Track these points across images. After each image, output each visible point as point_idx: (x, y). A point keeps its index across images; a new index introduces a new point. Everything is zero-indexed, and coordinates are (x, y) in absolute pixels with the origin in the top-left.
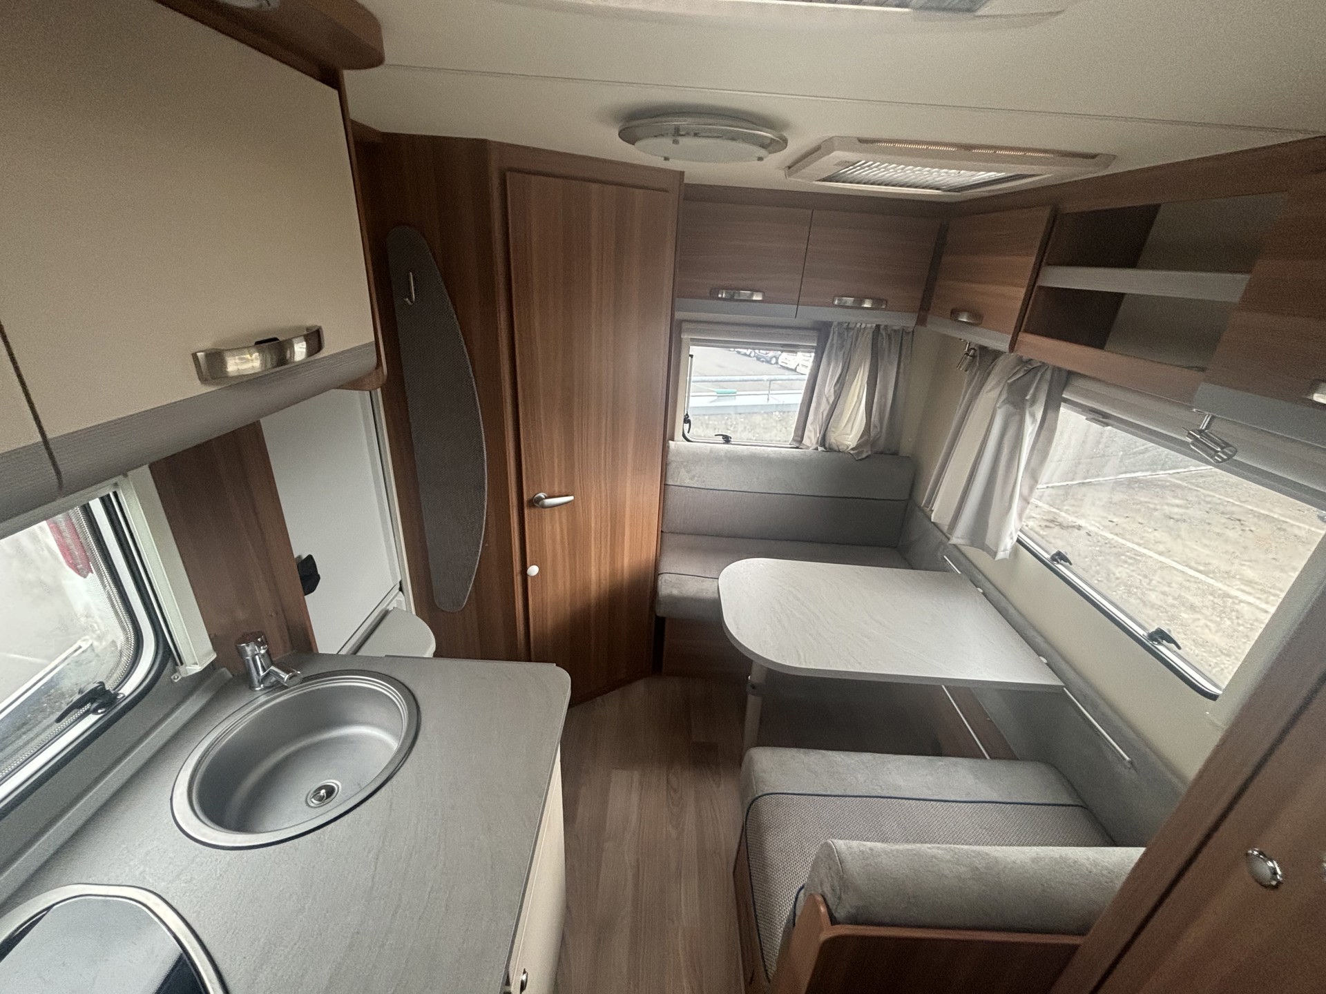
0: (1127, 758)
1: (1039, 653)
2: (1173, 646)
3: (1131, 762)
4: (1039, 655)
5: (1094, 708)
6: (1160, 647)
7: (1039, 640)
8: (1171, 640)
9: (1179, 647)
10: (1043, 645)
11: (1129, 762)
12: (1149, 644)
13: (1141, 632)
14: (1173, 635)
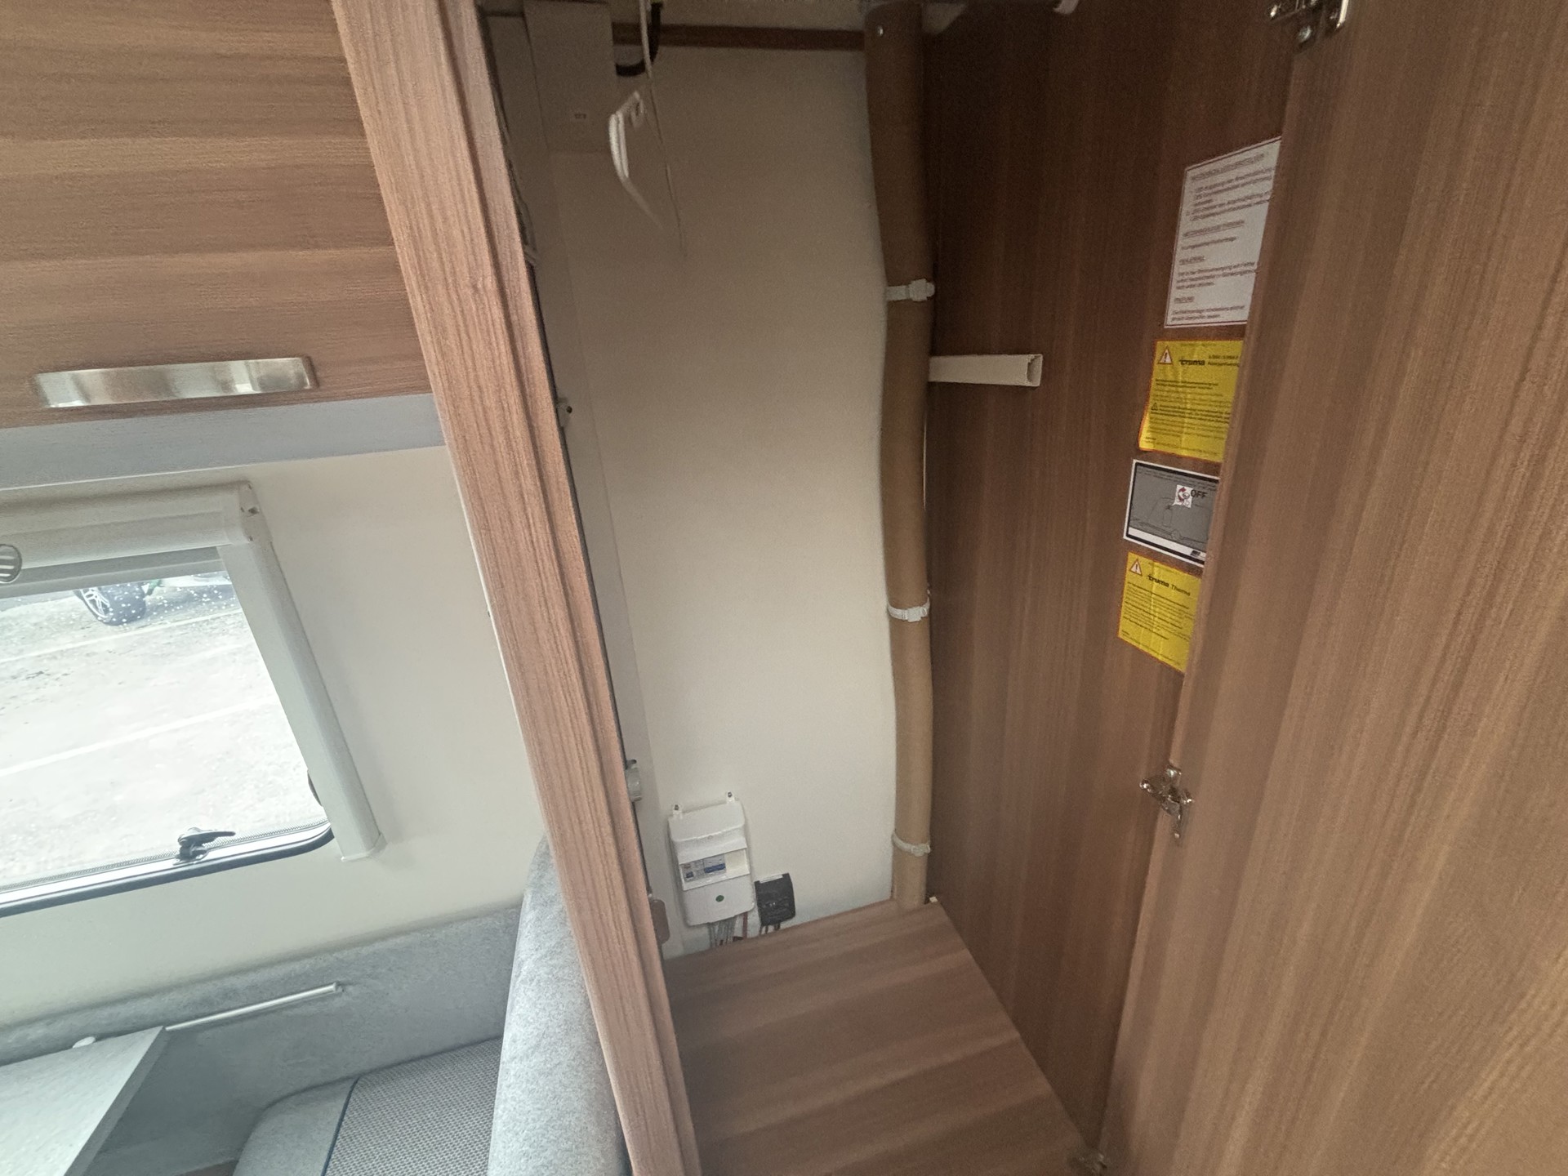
0: (332, 987)
1: (66, 1045)
2: (219, 840)
3: (339, 984)
4: (71, 1047)
5: (230, 997)
6: (211, 855)
7: (37, 1032)
8: (211, 837)
9: (231, 834)
10: (59, 1029)
11: (337, 988)
12: (194, 866)
13: (168, 865)
14: (206, 828)
